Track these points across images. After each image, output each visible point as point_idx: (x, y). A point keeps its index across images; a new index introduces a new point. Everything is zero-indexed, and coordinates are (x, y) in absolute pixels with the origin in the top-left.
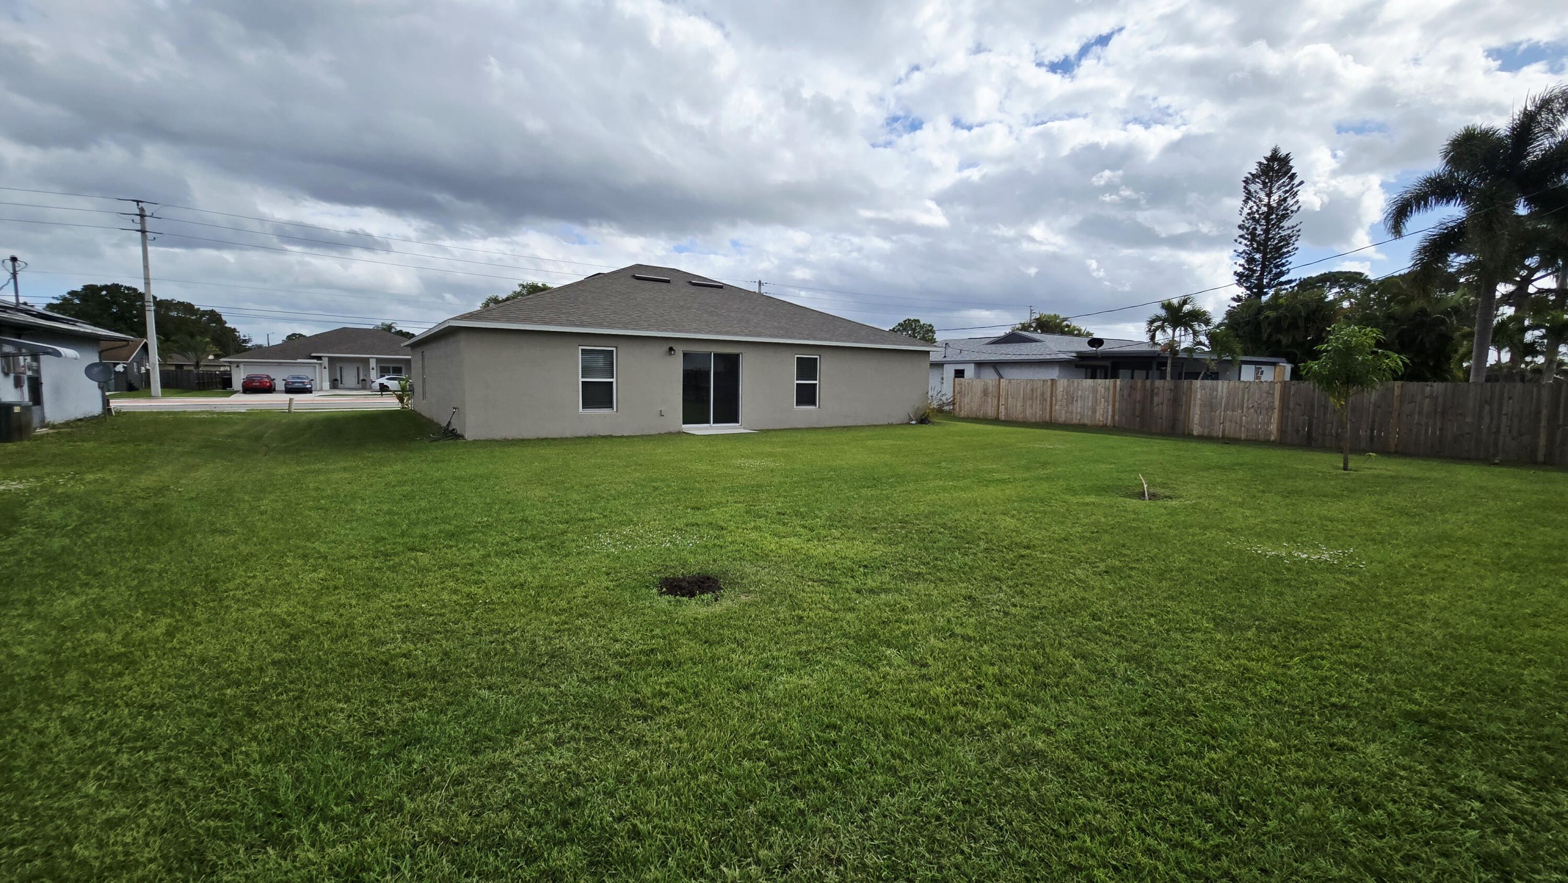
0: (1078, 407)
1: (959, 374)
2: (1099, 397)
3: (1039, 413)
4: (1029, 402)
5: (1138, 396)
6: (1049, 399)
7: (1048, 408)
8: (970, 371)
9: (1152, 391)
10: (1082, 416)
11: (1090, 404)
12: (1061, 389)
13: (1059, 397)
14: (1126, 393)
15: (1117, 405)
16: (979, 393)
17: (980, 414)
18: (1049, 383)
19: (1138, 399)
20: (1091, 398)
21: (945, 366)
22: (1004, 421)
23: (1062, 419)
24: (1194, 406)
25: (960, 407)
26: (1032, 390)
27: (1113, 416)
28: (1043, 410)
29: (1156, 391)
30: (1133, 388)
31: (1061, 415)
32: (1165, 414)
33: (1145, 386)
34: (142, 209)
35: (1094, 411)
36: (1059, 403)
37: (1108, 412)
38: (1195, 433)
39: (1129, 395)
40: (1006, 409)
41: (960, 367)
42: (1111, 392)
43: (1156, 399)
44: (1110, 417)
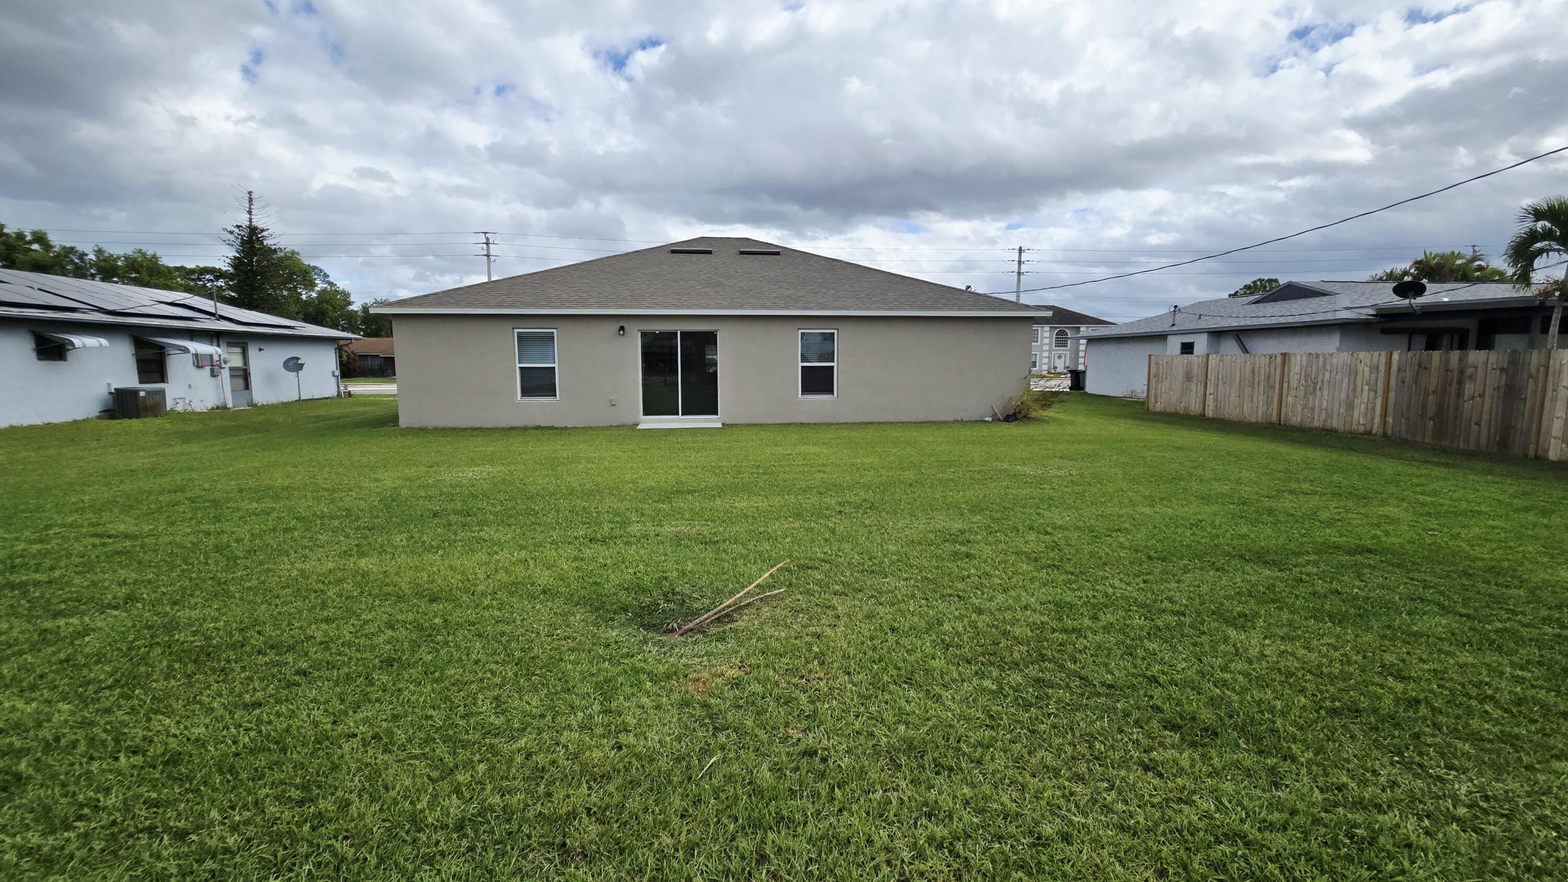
0: (1323, 400)
1: (1187, 348)
2: (1359, 383)
3: (1262, 408)
4: (1248, 391)
5: (1433, 380)
6: (1277, 386)
7: (1276, 399)
8: (1201, 344)
9: (1462, 372)
10: (1330, 416)
11: (1343, 395)
12: (1297, 369)
13: (1294, 384)
14: (1409, 375)
15: (1392, 395)
16: (1180, 377)
17: (1181, 408)
18: (1279, 359)
19: (1432, 387)
20: (1345, 384)
21: (1169, 338)
22: (1213, 420)
23: (1296, 420)
24: (1554, 399)
25: (1156, 397)
26: (1253, 372)
27: (1384, 415)
28: (1268, 403)
29: (1469, 371)
30: (1422, 367)
31: (1295, 414)
32: (1485, 417)
33: (1447, 362)
34: (488, 239)
35: (1350, 406)
36: (1293, 393)
37: (1374, 409)
38: (1553, 455)
39: (1416, 380)
40: (1216, 400)
41: (1187, 339)
42: (1382, 374)
43: (1469, 388)
44: (1377, 420)
